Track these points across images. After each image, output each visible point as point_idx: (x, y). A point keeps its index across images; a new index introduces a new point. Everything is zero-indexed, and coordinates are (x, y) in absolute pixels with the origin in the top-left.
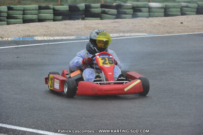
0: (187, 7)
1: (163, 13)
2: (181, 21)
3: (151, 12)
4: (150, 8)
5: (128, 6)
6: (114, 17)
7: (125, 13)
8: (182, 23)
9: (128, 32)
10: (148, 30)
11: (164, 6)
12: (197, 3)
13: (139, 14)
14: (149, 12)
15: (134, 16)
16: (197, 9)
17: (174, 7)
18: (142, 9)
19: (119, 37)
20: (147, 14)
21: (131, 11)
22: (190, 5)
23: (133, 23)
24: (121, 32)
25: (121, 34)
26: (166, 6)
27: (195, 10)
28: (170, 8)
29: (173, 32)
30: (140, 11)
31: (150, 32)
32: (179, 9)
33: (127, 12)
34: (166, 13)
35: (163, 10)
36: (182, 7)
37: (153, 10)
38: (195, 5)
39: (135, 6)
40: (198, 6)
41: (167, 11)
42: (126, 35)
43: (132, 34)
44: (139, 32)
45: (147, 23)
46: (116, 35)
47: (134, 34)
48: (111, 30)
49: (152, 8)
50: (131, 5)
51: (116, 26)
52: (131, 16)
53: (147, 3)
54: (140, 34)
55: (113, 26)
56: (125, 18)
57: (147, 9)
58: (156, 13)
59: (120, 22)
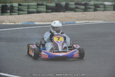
1: (113, 9)
3: (105, 8)
4: (104, 5)
5: (91, 4)
6: (83, 10)
9: (91, 20)
11: (114, 4)
13: (98, 9)
15: (95, 10)
18: (100, 6)
19: (86, 23)
20: (103, 9)
21: (93, 7)
23: (94, 14)
25: (87, 21)
30: (99, 7)
31: (105, 20)
33: (91, 8)
35: (113, 7)
37: (107, 6)
39: (96, 4)
43: (94, 21)
45: (103, 14)
46: (84, 22)
47: (95, 21)
48: (81, 19)
49: (106, 5)
50: (93, 3)
51: (84, 16)
52: (93, 10)
53: (103, 2)
54: (98, 21)
55: (82, 16)
56: (90, 11)
57: (103, 6)
58: (108, 9)
59: (86, 14)
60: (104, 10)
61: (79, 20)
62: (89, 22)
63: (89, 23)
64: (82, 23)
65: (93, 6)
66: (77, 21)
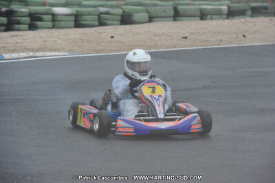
0: (107, 13)
1: (73, 23)
2: (110, 35)
3: (56, 22)
4: (54, 15)
5: (23, 12)
7: (19, 23)
8: (112, 37)
9: (38, 50)
10: (68, 48)
11: (75, 13)
12: (122, 8)
13: (39, 23)
14: (53, 20)
15: (32, 27)
16: (123, 16)
17: (89, 14)
18: (43, 16)
19: (28, 58)
20: (50, 24)
21: (27, 20)
22: (112, 10)
23: (41, 37)
24: (28, 50)
25: (31, 54)
26: (77, 12)
27: (119, 18)
28: (83, 15)
29: (102, 51)
30: (41, 20)
31: (70, 51)
32: (96, 17)
33: (22, 21)
34: (78, 22)
35: (73, 18)
36: (101, 13)
37: (59, 18)
38: (119, 11)
39: (33, 12)
40: (124, 12)
41: (79, 19)
42: (38, 54)
43: (47, 54)
44: (55, 50)
45: (61, 37)
46: (22, 55)
47: (49, 54)
48: (13, 48)
49: (57, 15)
50: (28, 10)
51: (18, 41)
52: (27, 27)
53: (50, 8)
54: (57, 53)
55: (14, 42)
56: (19, 30)
57: (50, 17)
58: (62, 23)
59: (21, 36)
60: (54, 27)
61: (9, 51)
62: (34, 55)
63: (36, 57)
64: (19, 58)
65: (27, 16)
66: (6, 53)
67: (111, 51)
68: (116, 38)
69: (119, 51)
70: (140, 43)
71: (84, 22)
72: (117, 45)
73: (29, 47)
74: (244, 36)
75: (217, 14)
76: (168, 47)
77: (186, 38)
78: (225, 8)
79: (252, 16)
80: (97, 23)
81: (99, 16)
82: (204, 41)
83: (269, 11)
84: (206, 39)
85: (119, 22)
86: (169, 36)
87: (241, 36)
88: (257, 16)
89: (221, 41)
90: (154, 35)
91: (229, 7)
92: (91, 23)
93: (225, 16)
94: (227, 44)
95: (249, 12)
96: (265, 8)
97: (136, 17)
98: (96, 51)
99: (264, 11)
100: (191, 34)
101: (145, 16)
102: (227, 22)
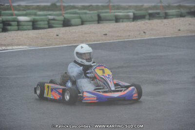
0: (54, 19)
1: (31, 27)
2: (56, 34)
3: (20, 26)
4: (18, 22)
8: (57, 35)
9: (8, 45)
10: (28, 43)
11: (32, 20)
12: (63, 16)
14: (18, 25)
16: (64, 21)
17: (42, 20)
18: (11, 23)
19: (2, 50)
20: (16, 28)
21: (1, 25)
22: (57, 18)
23: (10, 37)
25: (4, 48)
26: (34, 19)
27: (62, 22)
28: (37, 21)
30: (10, 25)
31: (30, 45)
32: (47, 22)
34: (34, 26)
35: (31, 23)
36: (50, 20)
37: (23, 23)
38: (61, 18)
39: (4, 20)
40: (65, 18)
41: (35, 24)
42: (8, 48)
43: (14, 47)
44: (19, 45)
45: (23, 36)
47: (16, 47)
49: (21, 22)
50: (1, 19)
52: (1, 30)
53: (16, 17)
57: (16, 23)
58: (25, 27)
60: (18, 29)
62: (6, 48)
63: (7, 50)
67: (56, 44)
68: (60, 36)
69: (62, 44)
70: (76, 39)
71: (39, 26)
72: (61, 40)
73: (3, 43)
74: (144, 32)
75: (127, 18)
76: (94, 41)
77: (106, 35)
78: (131, 14)
79: (149, 19)
80: (47, 26)
81: (48, 21)
82: (118, 36)
83: (161, 15)
84: (119, 35)
85: (61, 25)
86: (95, 33)
87: (142, 32)
88: (152, 19)
89: (129, 36)
90: (85, 33)
91: (134, 14)
92: (43, 26)
93: (131, 20)
94: (133, 38)
95: (147, 17)
96: (158, 14)
97: (73, 21)
98: (47, 45)
99: (158, 16)
100: (109, 32)
101: (78, 21)
102: (133, 23)
